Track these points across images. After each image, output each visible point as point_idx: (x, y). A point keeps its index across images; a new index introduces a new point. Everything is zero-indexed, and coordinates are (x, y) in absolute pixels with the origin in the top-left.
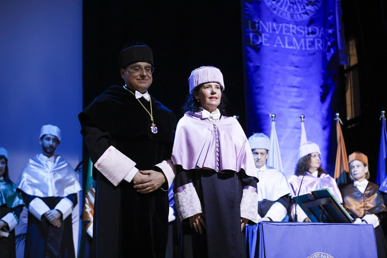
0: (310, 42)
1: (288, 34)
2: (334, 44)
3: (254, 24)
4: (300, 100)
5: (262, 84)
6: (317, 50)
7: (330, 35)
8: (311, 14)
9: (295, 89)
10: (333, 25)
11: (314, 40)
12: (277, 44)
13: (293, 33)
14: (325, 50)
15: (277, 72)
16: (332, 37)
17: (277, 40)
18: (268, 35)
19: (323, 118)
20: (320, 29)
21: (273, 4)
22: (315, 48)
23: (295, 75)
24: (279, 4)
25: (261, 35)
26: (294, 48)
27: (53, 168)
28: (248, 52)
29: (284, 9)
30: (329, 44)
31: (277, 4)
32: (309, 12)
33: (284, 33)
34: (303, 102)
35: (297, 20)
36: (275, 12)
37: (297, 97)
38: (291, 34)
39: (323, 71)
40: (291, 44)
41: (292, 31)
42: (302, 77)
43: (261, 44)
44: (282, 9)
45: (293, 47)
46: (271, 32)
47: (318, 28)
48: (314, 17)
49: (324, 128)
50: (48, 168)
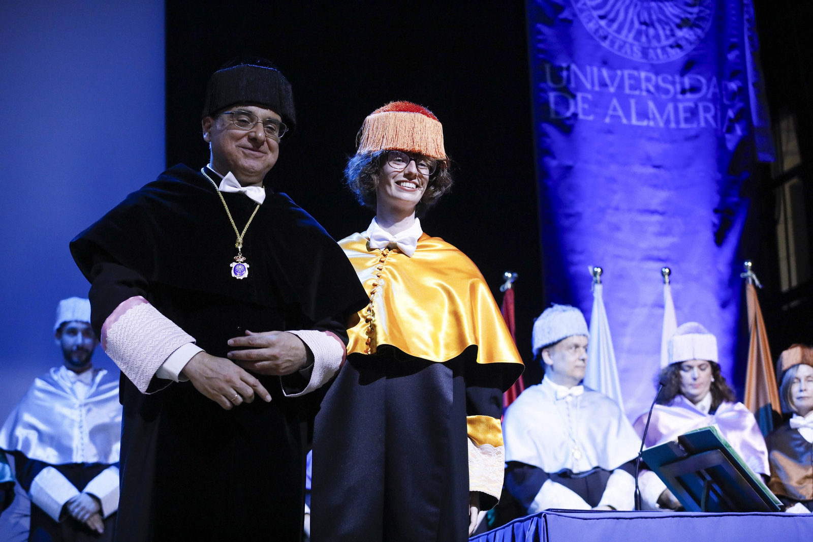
0: (686, 110)
1: (637, 93)
2: (743, 115)
3: (557, 71)
4: (666, 242)
5: (579, 208)
6: (703, 128)
7: (732, 95)
8: (689, 48)
9: (656, 218)
10: (738, 73)
11: (697, 106)
12: (612, 116)
13: (648, 91)
14: (722, 126)
15: (613, 180)
16: (737, 99)
17: (611, 107)
18: (589, 96)
19: (721, 282)
20: (709, 80)
21: (601, 27)
22: (699, 123)
23: (655, 186)
24: (615, 26)
25: (574, 97)
26: (652, 124)
28: (547, 135)
29: (627, 36)
30: (731, 113)
31: (609, 25)
32: (683, 43)
33: (627, 91)
34: (673, 247)
35: (655, 62)
36: (605, 44)
37: (660, 234)
38: (644, 93)
39: (719, 176)
40: (643, 114)
41: (647, 87)
42: (669, 189)
43: (575, 115)
44: (622, 36)
45: (649, 123)
46: (597, 88)
47: (705, 77)
48: (695, 53)
49: (724, 305)
50: (76, 398)
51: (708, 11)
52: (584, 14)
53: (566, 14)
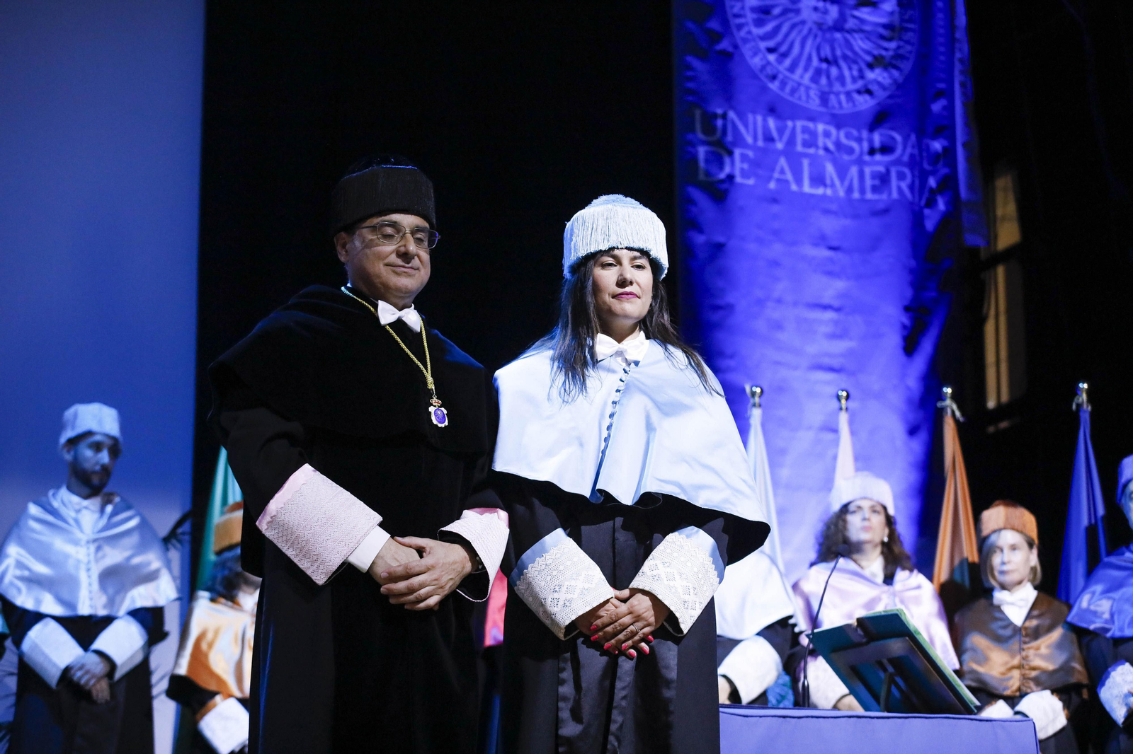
0: (874, 176)
1: (812, 151)
2: (949, 185)
3: (710, 118)
4: (841, 346)
5: (730, 298)
6: (895, 201)
7: (934, 158)
8: (881, 95)
9: (830, 315)
10: (944, 128)
11: (888, 171)
12: (778, 180)
13: (826, 149)
14: (920, 199)
15: (775, 263)
16: (941, 163)
17: (778, 168)
18: (750, 154)
19: (909, 401)
20: (906, 139)
21: (769, 63)
22: (890, 194)
23: (830, 274)
24: (788, 62)
25: (731, 154)
26: (829, 192)
27: (96, 530)
28: (692, 202)
29: (802, 77)
30: (932, 182)
31: (780, 61)
32: (874, 88)
33: (799, 148)
34: (850, 353)
35: (837, 111)
36: (774, 86)
37: (833, 336)
38: (821, 152)
39: (913, 263)
40: (818, 180)
41: (824, 143)
42: (848, 278)
43: (731, 178)
44: (796, 76)
45: (825, 191)
46: (760, 143)
47: (900, 134)
48: (891, 102)
49: (912, 431)
50: (82, 531)
51: (909, 48)
52: (748, 46)
53: (724, 45)
